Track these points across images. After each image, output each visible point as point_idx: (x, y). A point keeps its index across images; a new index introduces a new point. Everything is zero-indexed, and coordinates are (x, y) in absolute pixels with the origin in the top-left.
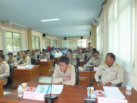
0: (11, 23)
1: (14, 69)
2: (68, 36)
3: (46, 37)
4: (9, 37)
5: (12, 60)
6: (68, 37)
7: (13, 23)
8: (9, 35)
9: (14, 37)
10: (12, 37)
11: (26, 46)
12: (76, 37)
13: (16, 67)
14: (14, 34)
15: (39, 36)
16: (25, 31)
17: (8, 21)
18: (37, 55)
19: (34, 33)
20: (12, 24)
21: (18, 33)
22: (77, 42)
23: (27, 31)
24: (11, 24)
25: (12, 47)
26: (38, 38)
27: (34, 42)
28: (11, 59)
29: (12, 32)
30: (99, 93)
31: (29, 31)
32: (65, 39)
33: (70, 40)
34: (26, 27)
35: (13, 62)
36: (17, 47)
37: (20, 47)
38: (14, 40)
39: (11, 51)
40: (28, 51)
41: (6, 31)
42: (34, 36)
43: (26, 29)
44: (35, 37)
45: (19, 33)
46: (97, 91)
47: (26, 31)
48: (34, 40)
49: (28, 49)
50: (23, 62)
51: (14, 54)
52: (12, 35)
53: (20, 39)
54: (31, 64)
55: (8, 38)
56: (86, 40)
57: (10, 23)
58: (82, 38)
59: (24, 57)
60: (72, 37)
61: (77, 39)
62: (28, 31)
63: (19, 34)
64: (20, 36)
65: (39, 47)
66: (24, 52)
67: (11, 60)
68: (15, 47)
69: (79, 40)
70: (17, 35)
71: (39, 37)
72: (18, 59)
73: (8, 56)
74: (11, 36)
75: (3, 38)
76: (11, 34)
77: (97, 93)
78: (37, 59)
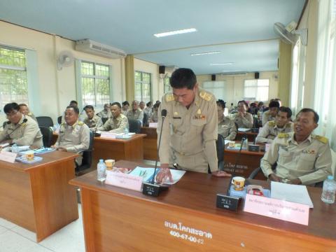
0: (92, 43)
1: (95, 138)
2: (219, 72)
3: (166, 72)
4: (88, 74)
5: (93, 121)
6: (220, 74)
7: (96, 44)
8: (87, 69)
9: (97, 73)
10: (94, 74)
11: (122, 94)
12: (243, 74)
13: (99, 135)
14: (98, 67)
15: (149, 72)
16: (119, 60)
17: (85, 40)
18: (143, 113)
19: (139, 65)
20: (94, 47)
21: (106, 66)
22: (243, 87)
23: (124, 60)
24: (91, 46)
25: (93, 97)
26: (149, 76)
27: (140, 85)
28: (91, 119)
29: (94, 64)
30: (254, 190)
31: (129, 60)
32: (213, 78)
33: (224, 80)
34: (122, 52)
35: (94, 126)
36: (103, 96)
37: (108, 97)
38: (96, 80)
39: (91, 103)
40: (125, 103)
41: (83, 61)
42: (139, 72)
43: (122, 54)
44: (141, 73)
45: (108, 66)
46: (251, 187)
47: (121, 60)
48: (140, 80)
49: (125, 100)
50: (112, 126)
51: (97, 110)
52: (94, 69)
53: (109, 79)
54: (127, 130)
55: (87, 77)
56: (268, 80)
57: (89, 43)
58: (257, 76)
59: (115, 117)
60: (231, 73)
61: (244, 80)
62: (126, 59)
63: (107, 68)
64: (109, 71)
65: (149, 97)
66: (115, 105)
67: (91, 121)
68: (99, 97)
69: (250, 82)
70: (102, 70)
71: (150, 74)
72: (104, 120)
73: (84, 111)
74: (91, 73)
75: (77, 75)
76: (91, 66)
77: (249, 190)
78: (142, 122)
